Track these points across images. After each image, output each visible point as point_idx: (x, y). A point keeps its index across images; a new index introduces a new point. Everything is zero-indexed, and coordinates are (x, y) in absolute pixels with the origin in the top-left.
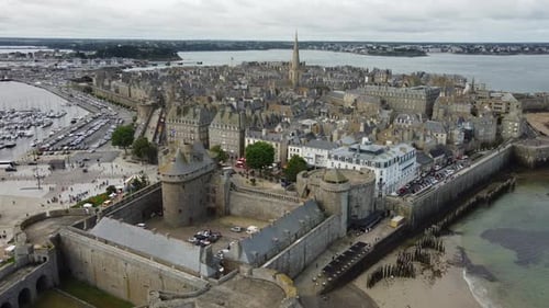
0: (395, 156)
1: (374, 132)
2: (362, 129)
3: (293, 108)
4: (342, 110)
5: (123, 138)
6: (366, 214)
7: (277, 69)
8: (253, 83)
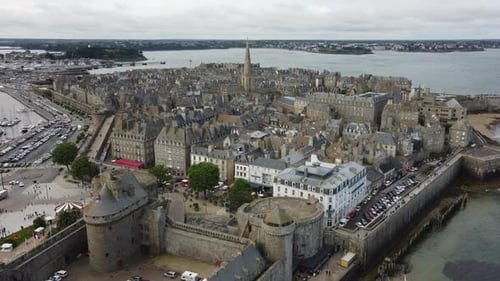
0: (344, 179)
1: (323, 148)
2: (311, 143)
3: (243, 118)
4: (292, 119)
5: (64, 155)
6: (314, 252)
7: (232, 71)
8: (207, 88)
